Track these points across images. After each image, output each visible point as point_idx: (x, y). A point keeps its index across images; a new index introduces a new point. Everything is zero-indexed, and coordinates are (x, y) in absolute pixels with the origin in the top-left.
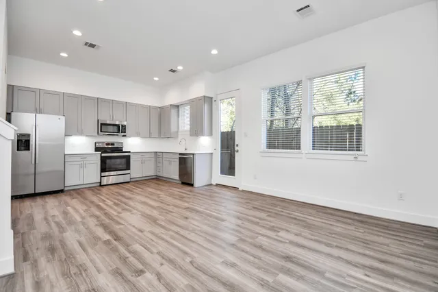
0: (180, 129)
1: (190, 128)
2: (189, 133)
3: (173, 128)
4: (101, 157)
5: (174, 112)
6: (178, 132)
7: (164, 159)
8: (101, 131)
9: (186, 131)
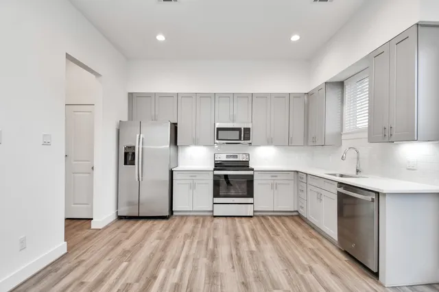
0: (347, 128)
1: (369, 126)
2: (366, 135)
3: (331, 127)
4: (214, 175)
5: (332, 97)
6: (340, 134)
7: (309, 187)
8: (218, 139)
9: (360, 131)
